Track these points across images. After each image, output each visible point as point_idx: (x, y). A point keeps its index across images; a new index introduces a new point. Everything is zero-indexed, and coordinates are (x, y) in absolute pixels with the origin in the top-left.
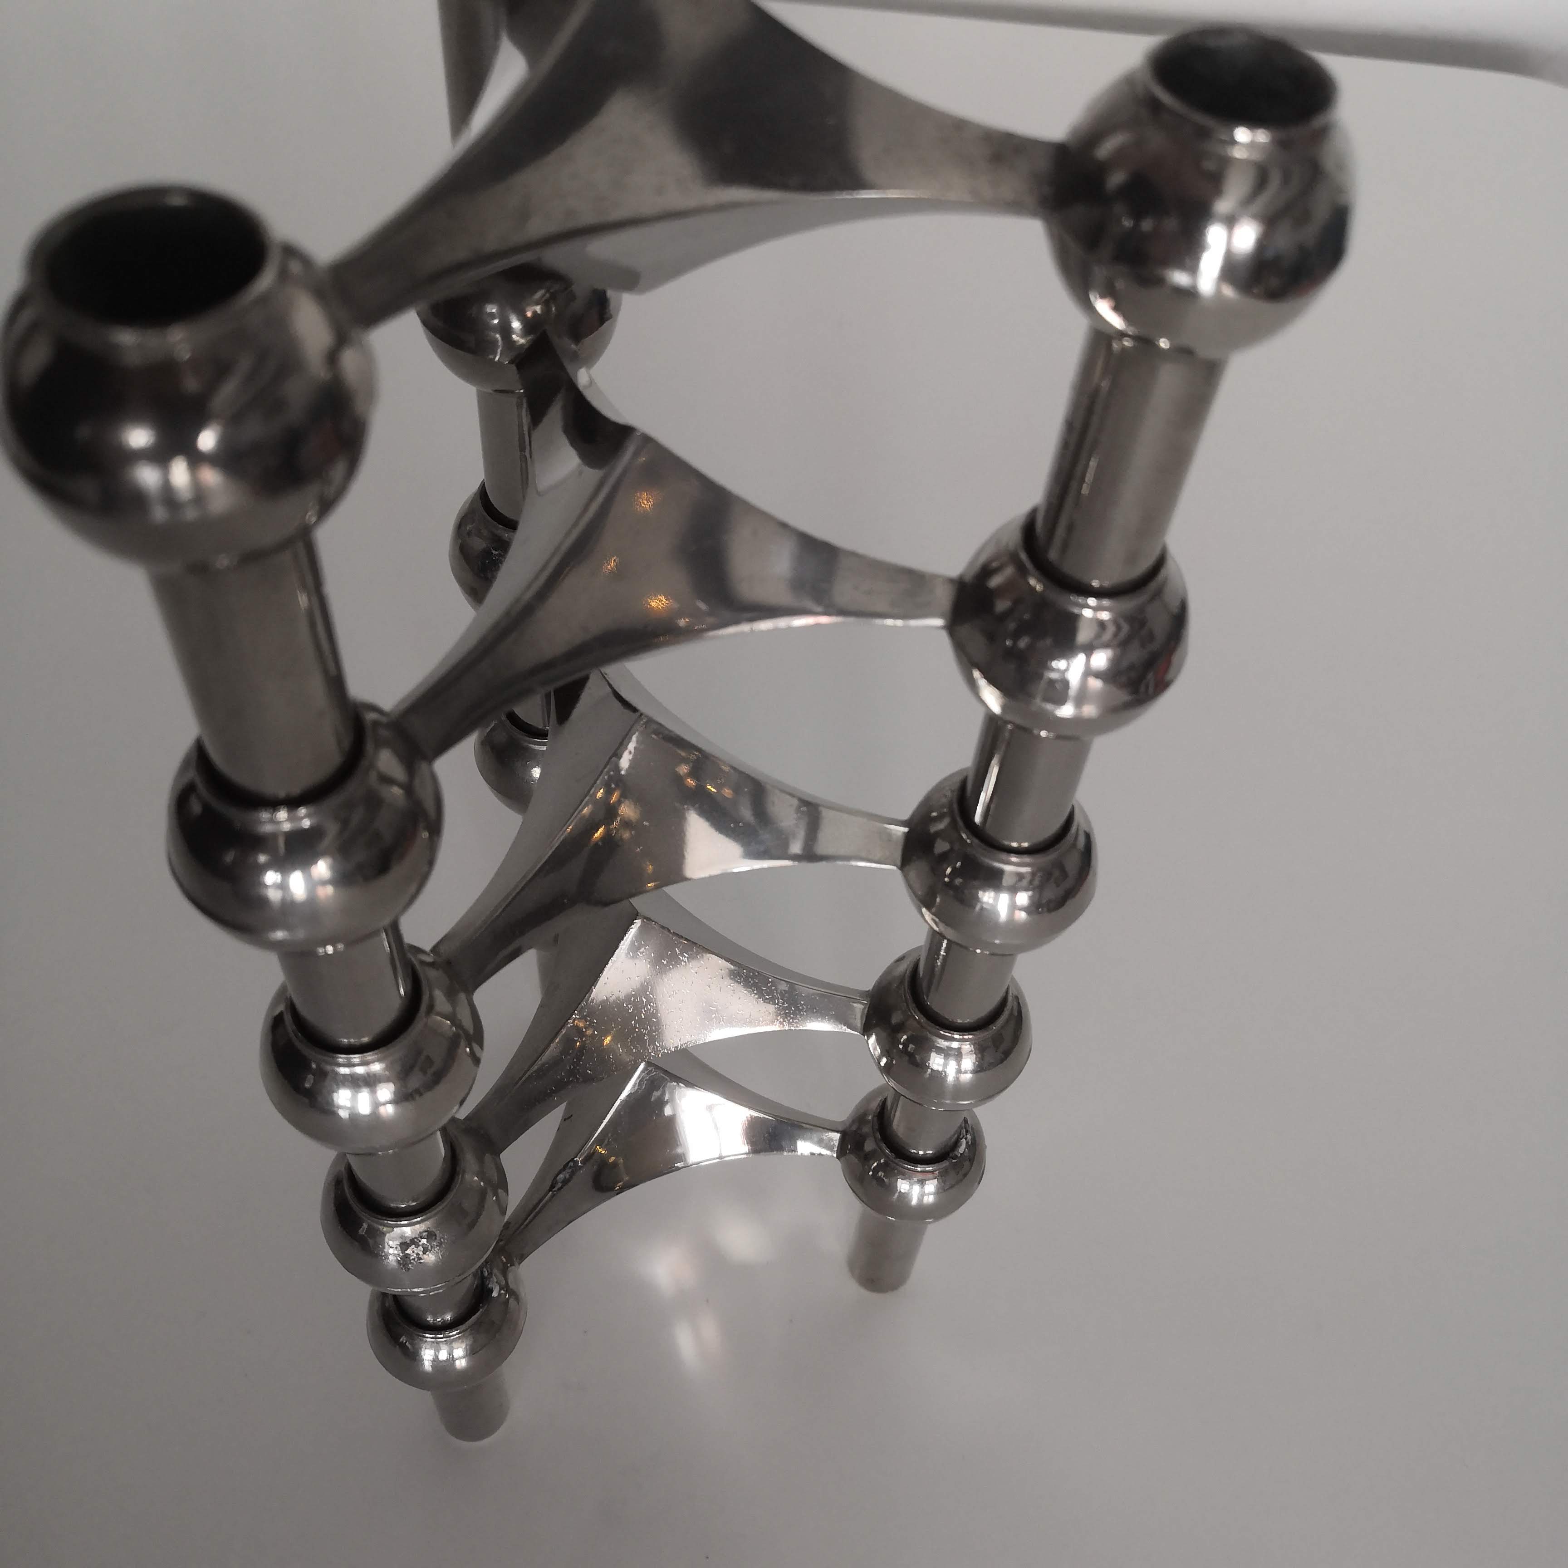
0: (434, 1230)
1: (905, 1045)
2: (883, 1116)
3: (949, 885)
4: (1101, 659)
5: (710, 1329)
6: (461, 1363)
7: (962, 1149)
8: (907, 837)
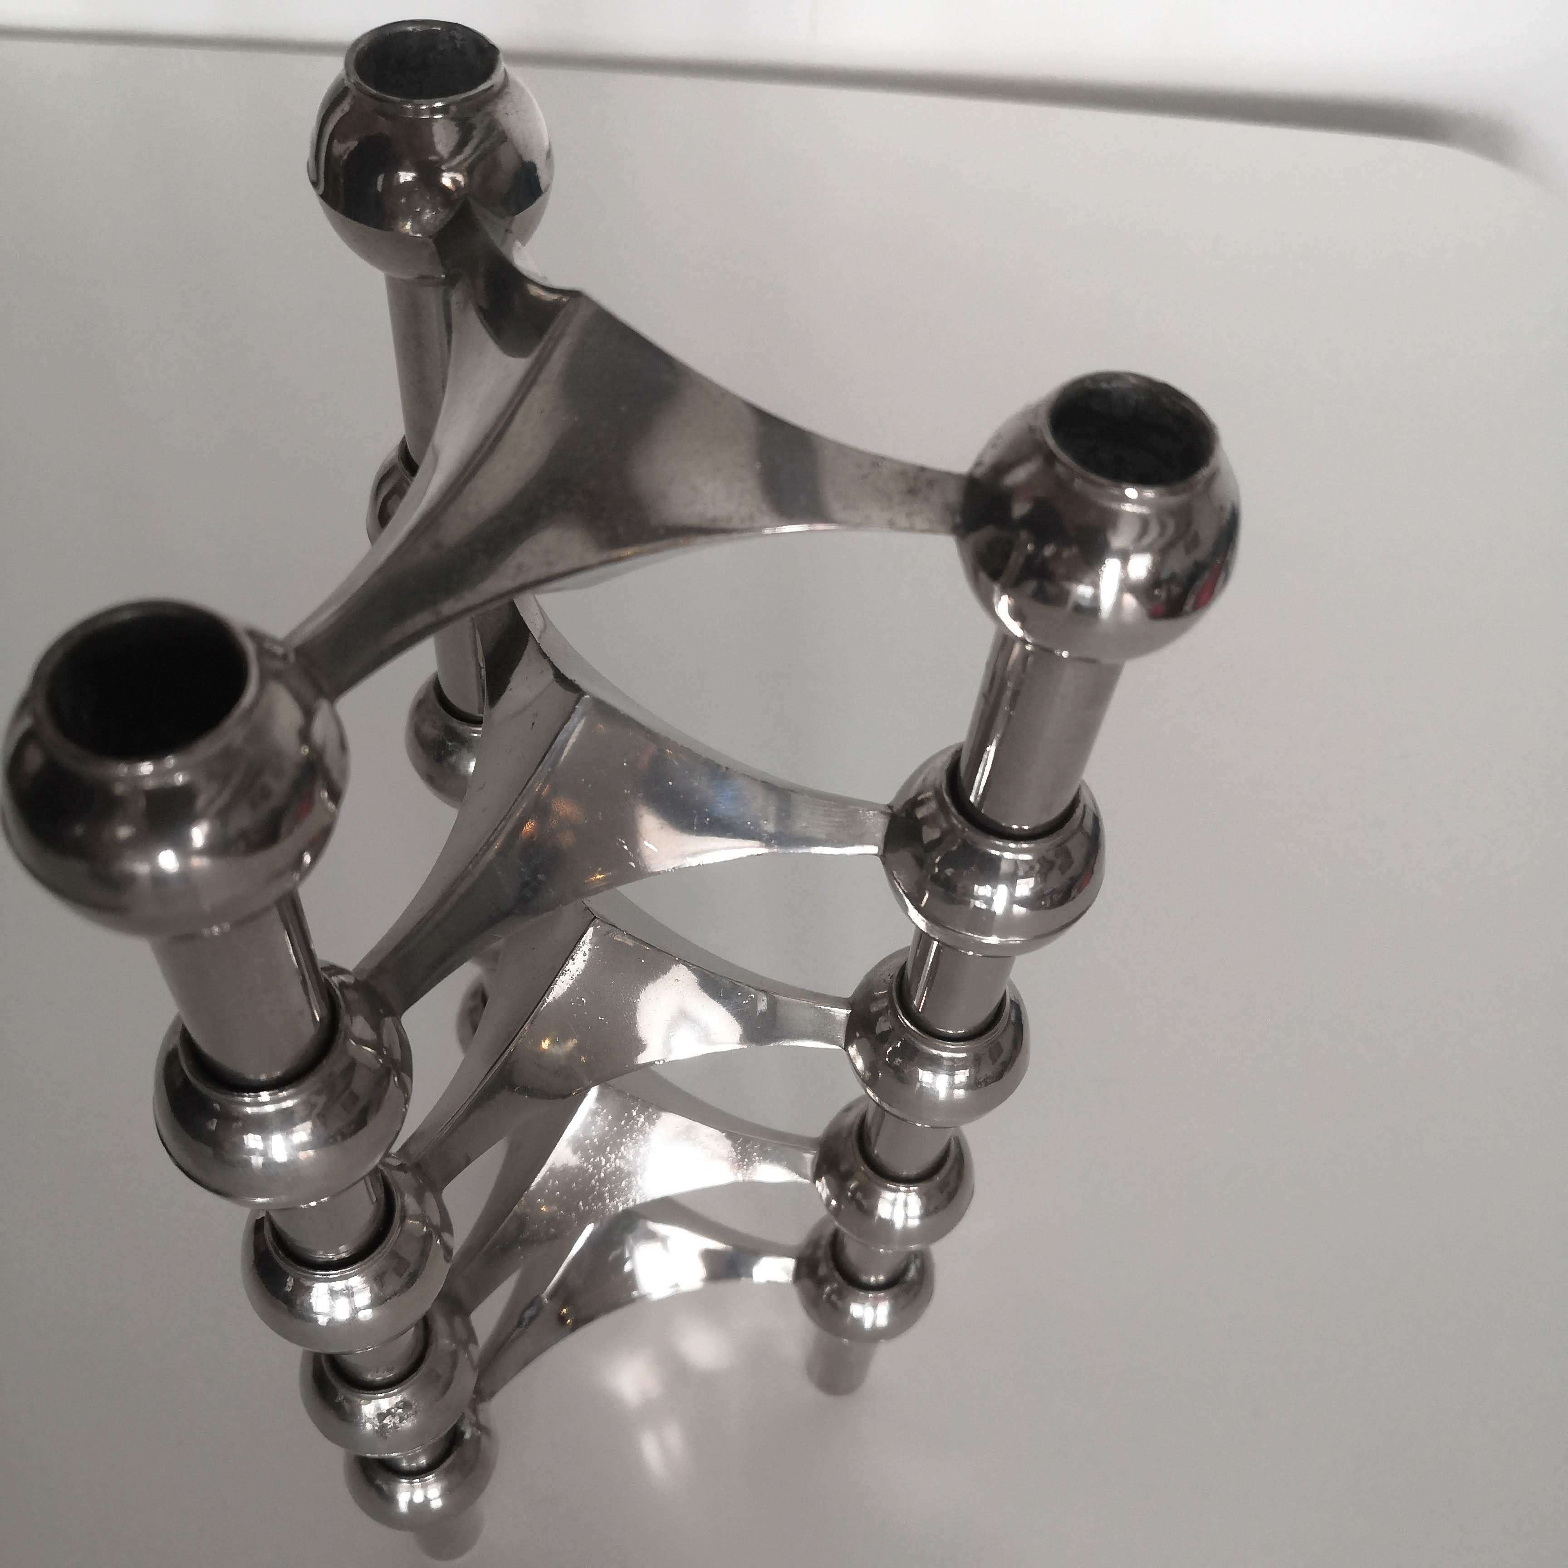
0: (410, 1400)
1: (854, 1192)
2: (835, 1244)
3: (889, 1065)
4: (1025, 887)
5: (674, 1436)
6: (437, 1503)
7: (912, 1273)
8: (850, 1017)
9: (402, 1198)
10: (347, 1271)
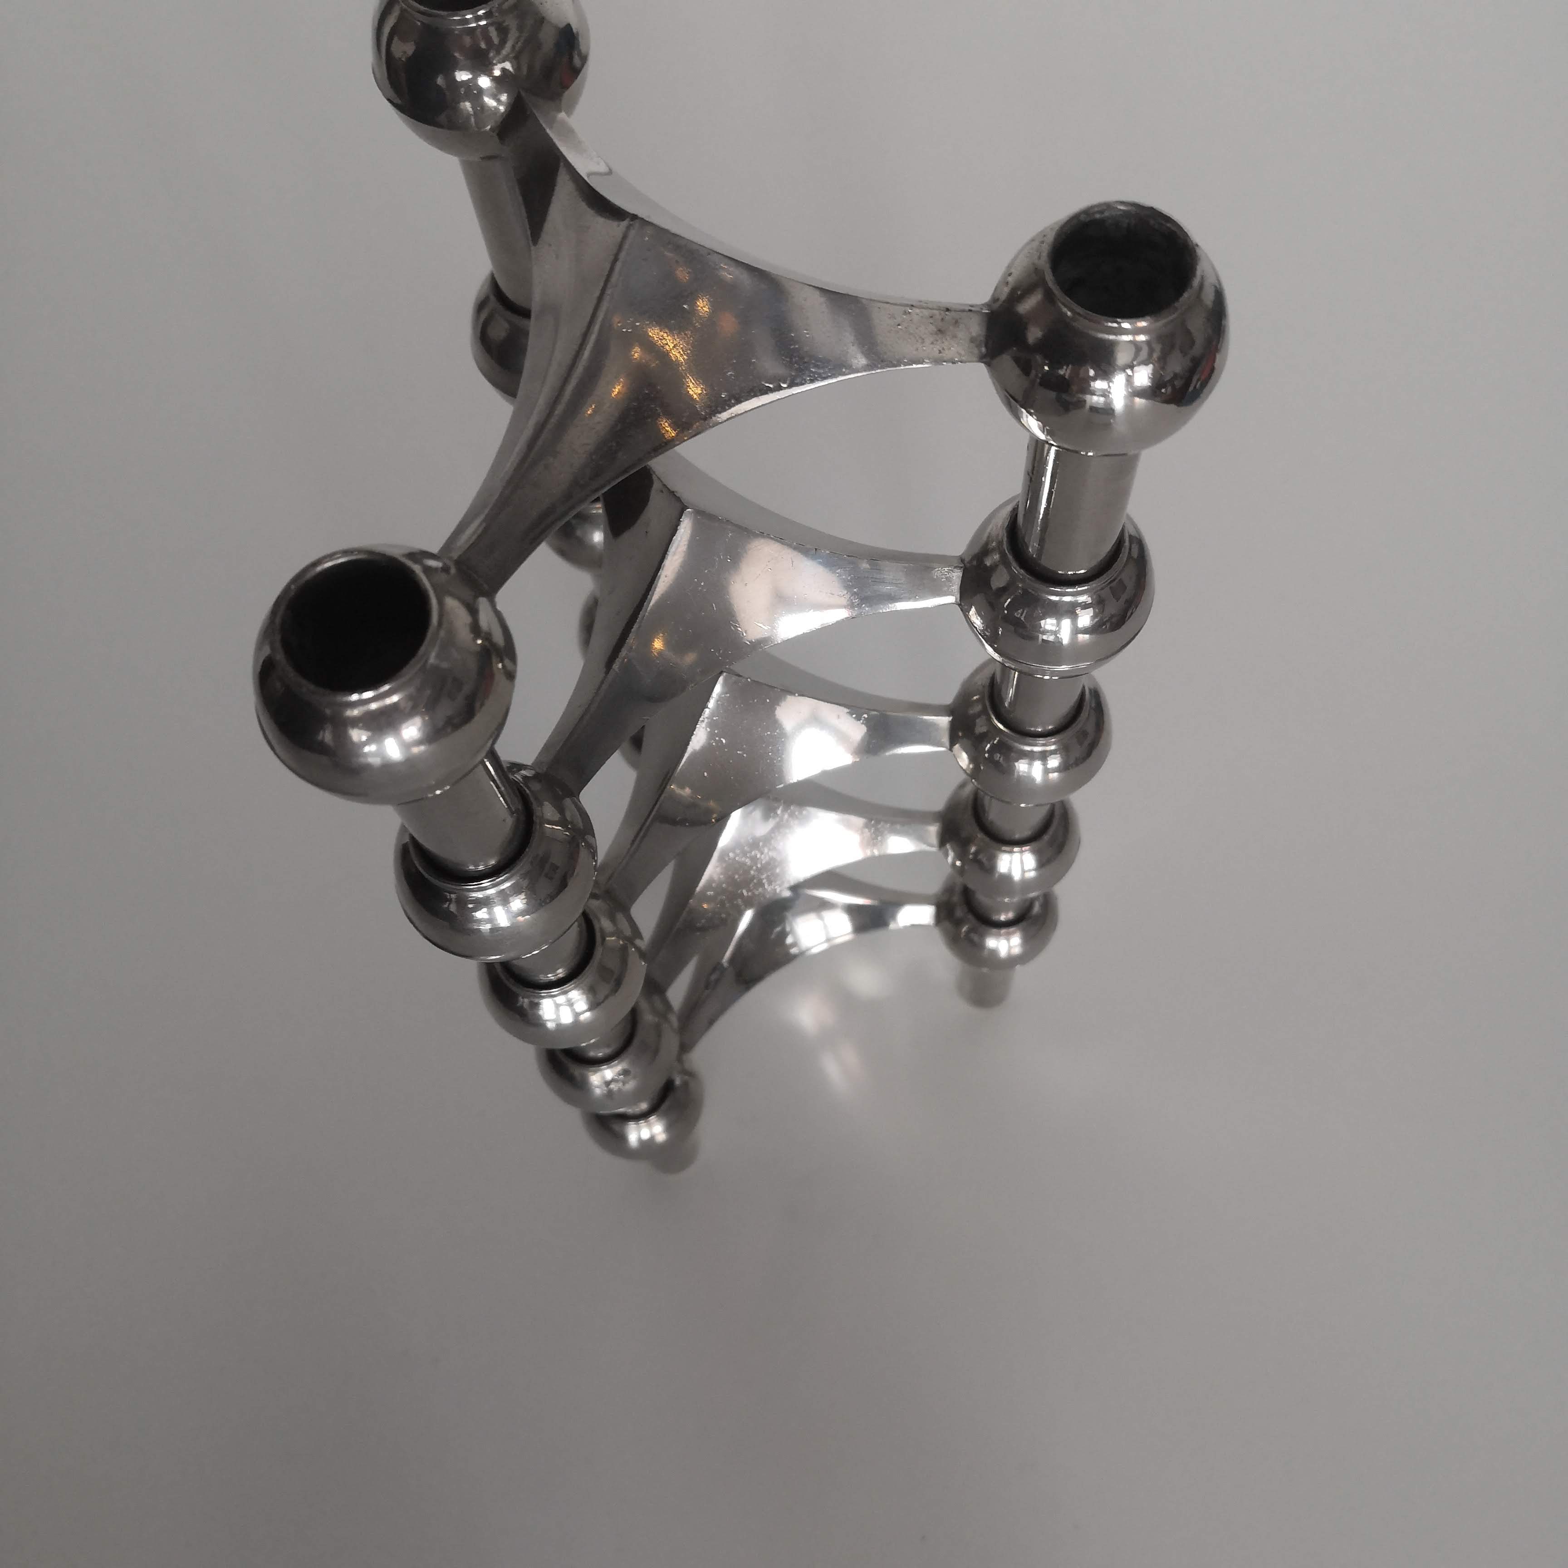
0: (629, 1068)
1: (976, 853)
2: (967, 894)
3: (990, 759)
4: (1085, 618)
5: (850, 1056)
6: (661, 1138)
7: (1037, 908)
8: (952, 724)
9: (599, 920)
10: (566, 987)
